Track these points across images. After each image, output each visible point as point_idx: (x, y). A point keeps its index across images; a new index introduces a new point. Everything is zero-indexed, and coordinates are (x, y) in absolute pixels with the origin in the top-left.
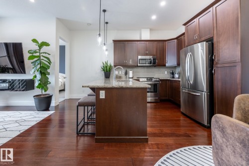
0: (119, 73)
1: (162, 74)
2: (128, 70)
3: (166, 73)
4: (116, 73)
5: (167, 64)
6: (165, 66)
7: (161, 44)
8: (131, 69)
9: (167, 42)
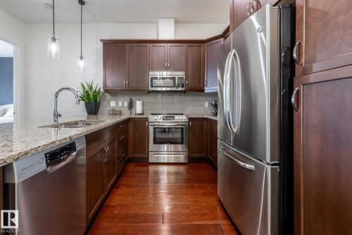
0: (117, 104)
1: (199, 108)
2: (133, 98)
3: (207, 104)
4: (113, 104)
5: (206, 88)
6: (203, 91)
7: (195, 48)
8: (139, 98)
9: (206, 44)
